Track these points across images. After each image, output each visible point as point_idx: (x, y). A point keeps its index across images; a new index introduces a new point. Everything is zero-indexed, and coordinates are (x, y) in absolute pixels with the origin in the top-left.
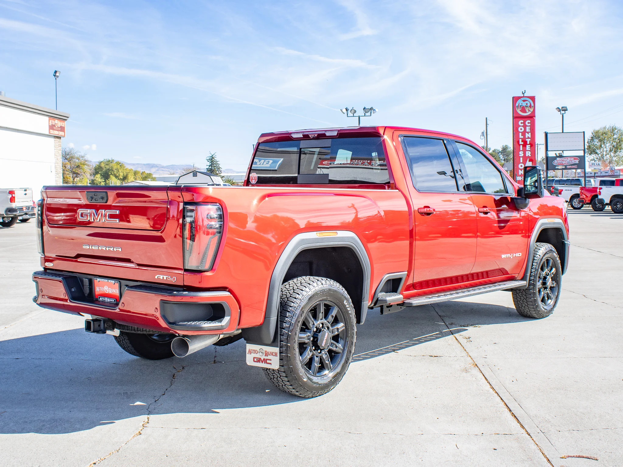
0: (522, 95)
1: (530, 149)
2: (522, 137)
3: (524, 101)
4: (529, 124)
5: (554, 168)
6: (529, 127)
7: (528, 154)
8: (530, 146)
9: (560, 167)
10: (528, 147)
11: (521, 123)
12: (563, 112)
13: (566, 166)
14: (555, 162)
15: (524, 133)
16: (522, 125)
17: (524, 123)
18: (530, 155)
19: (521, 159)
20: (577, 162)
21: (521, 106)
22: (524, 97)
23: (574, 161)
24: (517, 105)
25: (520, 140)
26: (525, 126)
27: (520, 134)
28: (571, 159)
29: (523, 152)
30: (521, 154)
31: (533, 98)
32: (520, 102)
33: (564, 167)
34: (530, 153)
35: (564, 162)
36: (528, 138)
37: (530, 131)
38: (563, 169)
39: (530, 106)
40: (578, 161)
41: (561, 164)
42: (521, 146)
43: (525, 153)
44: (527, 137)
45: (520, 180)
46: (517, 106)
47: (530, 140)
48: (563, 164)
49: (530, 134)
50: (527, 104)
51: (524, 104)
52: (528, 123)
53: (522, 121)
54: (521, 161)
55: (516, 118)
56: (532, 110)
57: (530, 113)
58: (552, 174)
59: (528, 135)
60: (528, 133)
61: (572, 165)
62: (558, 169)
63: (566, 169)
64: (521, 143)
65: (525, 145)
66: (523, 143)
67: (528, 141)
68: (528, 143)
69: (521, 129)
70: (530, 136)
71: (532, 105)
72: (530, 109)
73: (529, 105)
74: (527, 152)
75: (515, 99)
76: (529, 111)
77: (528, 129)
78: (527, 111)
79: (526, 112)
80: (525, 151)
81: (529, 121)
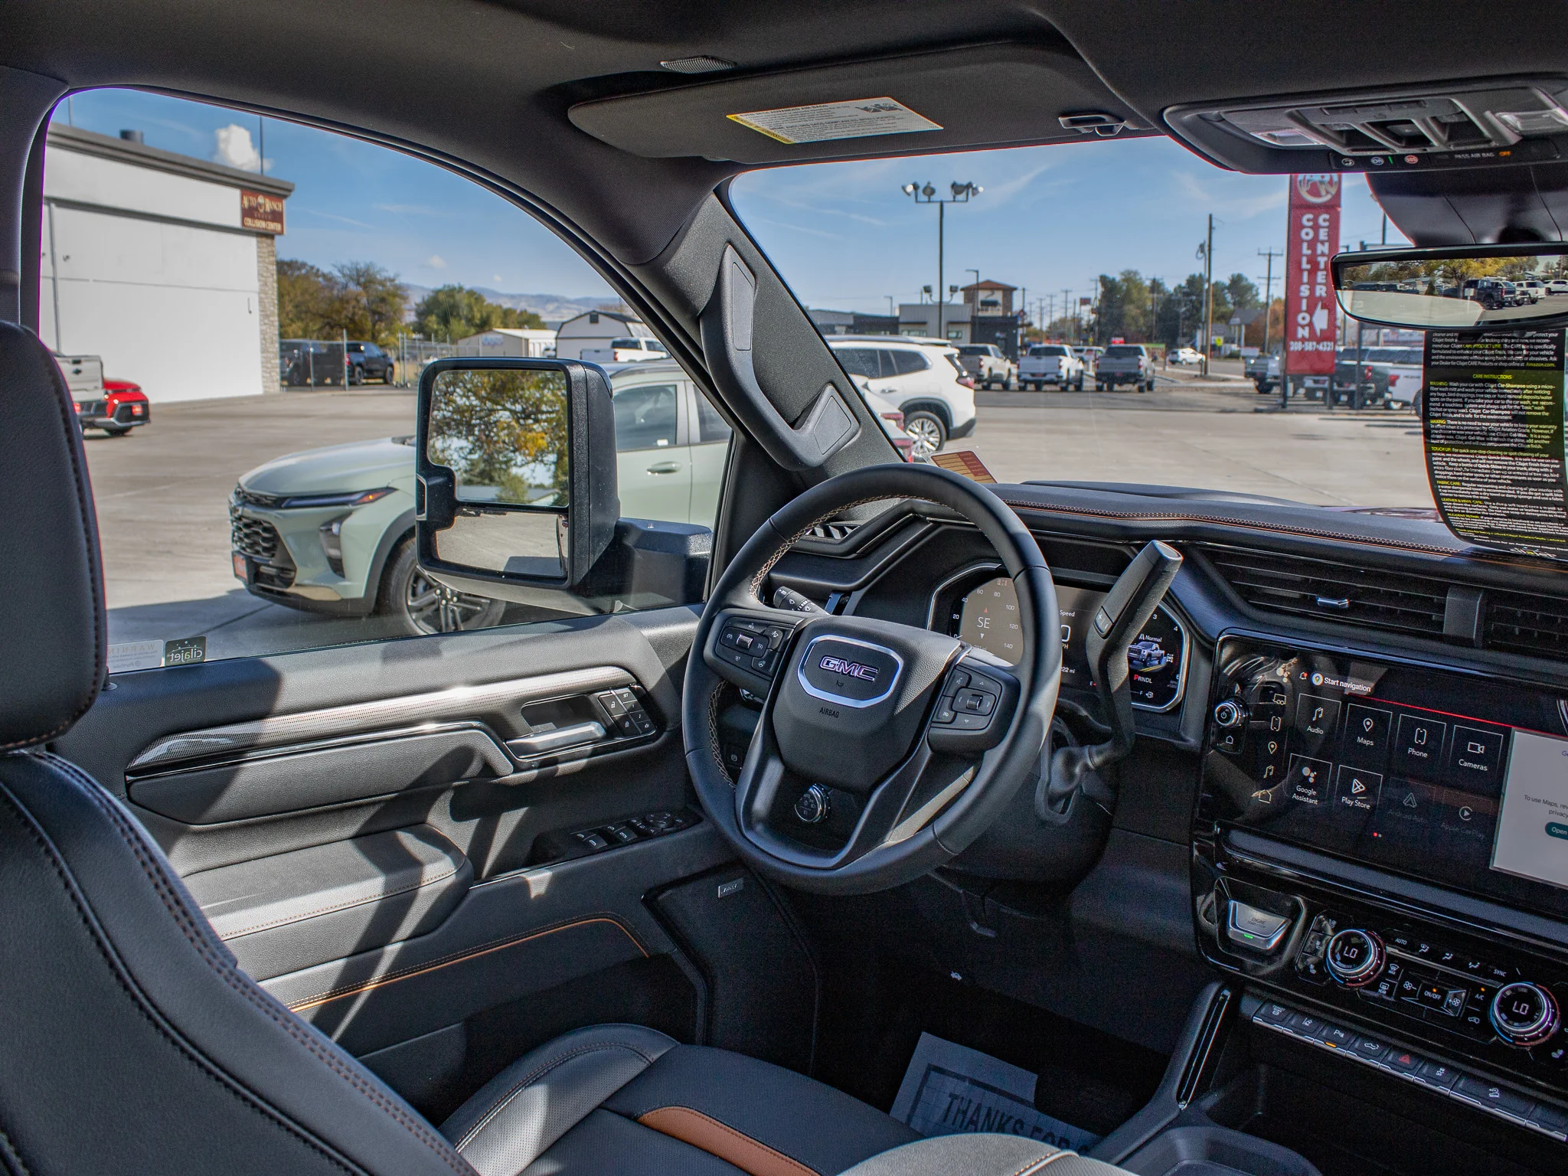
1: (1324, 281)
4: (1327, 224)
6: (1326, 230)
7: (1321, 291)
8: (1324, 272)
10: (1321, 276)
11: (1309, 220)
16: (1311, 224)
17: (1315, 220)
18: (1324, 295)
19: (1304, 301)
21: (1309, 180)
24: (1301, 177)
25: (1304, 260)
26: (1316, 228)
27: (1305, 245)
29: (1308, 287)
30: (1305, 291)
34: (1324, 288)
36: (1323, 254)
37: (1326, 238)
39: (1331, 182)
42: (1306, 273)
43: (1312, 290)
44: (1319, 252)
46: (1301, 181)
47: (1325, 259)
49: (1326, 245)
50: (1323, 177)
51: (1317, 176)
52: (1325, 220)
53: (1310, 216)
54: (1304, 308)
55: (1297, 207)
56: (1333, 191)
57: (1329, 197)
59: (1323, 248)
60: (1323, 243)
64: (1305, 266)
65: (1314, 268)
66: (1309, 267)
67: (1322, 260)
68: (1322, 266)
69: (1307, 234)
70: (1326, 251)
71: (1336, 179)
72: (1329, 189)
73: (1327, 178)
74: (1318, 288)
76: (1327, 192)
77: (1323, 234)
78: (1323, 193)
79: (1319, 195)
80: (1312, 283)
81: (1327, 216)
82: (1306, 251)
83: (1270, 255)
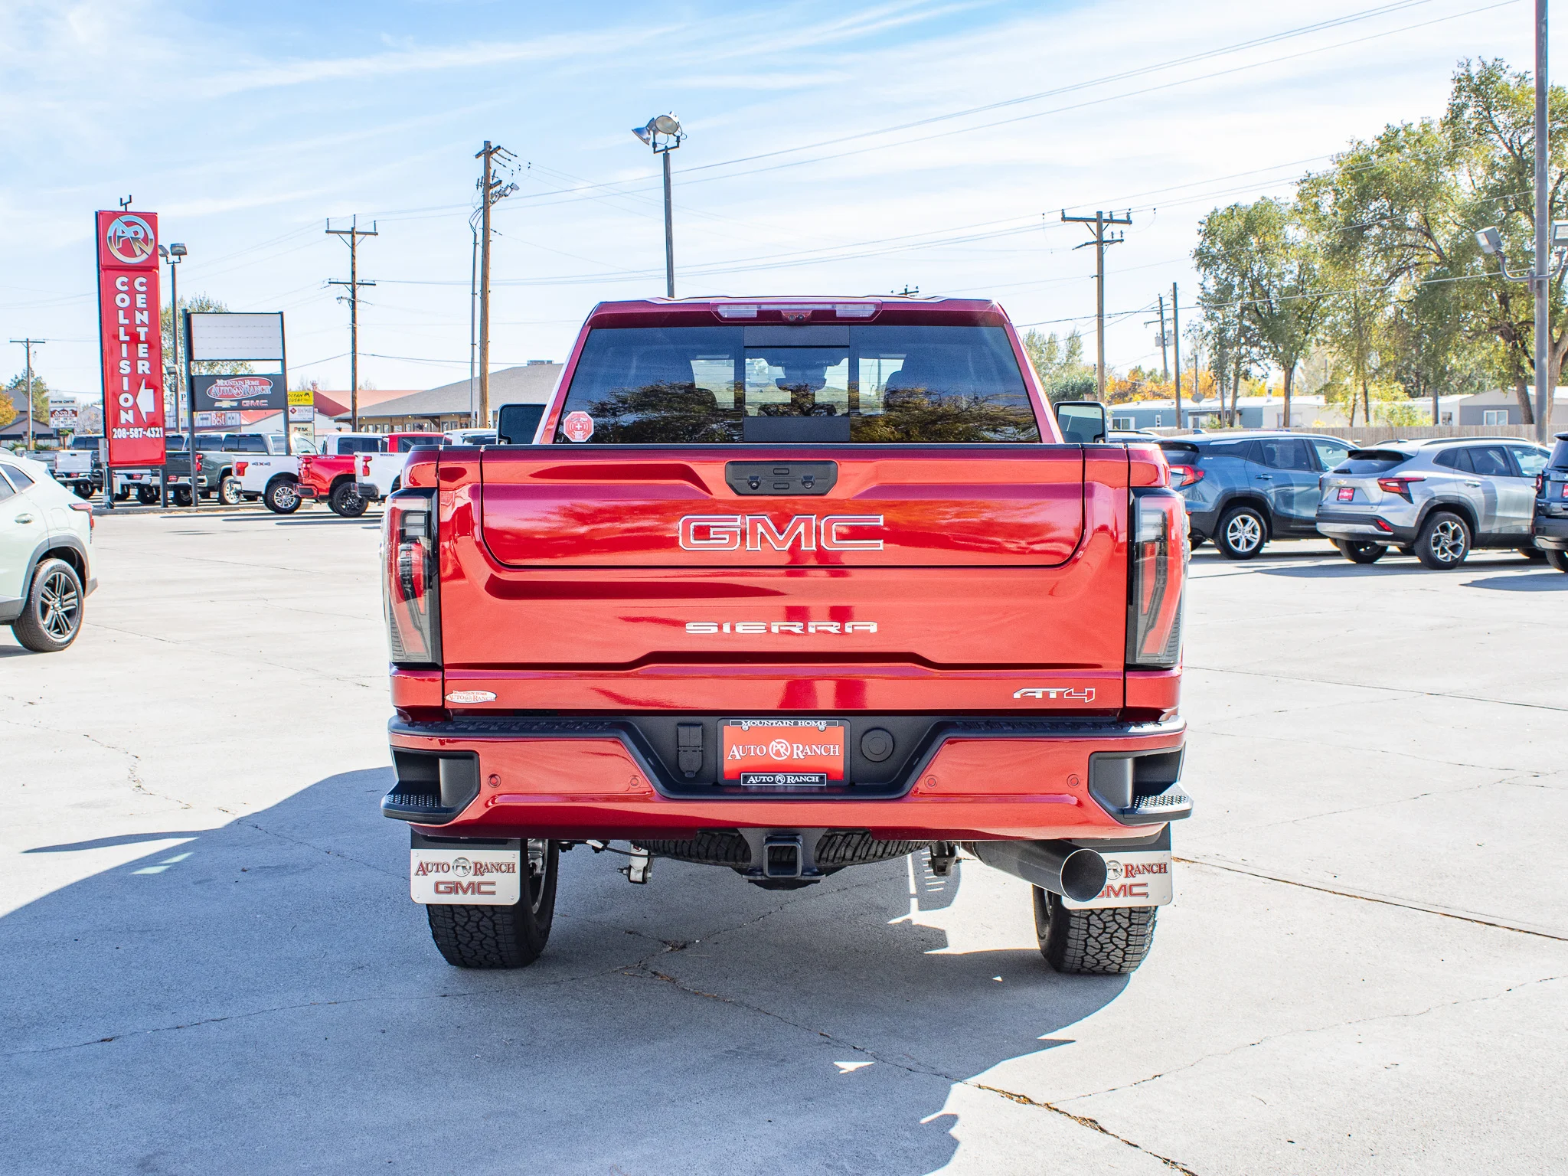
0: (123, 209)
1: (146, 355)
2: (127, 322)
3: (129, 224)
4: (144, 289)
5: (210, 406)
6: (144, 296)
7: (144, 367)
8: (146, 345)
9: (225, 404)
10: (142, 350)
11: (123, 284)
12: (176, 258)
13: (240, 401)
14: (214, 391)
15: (130, 312)
16: (126, 288)
17: (131, 284)
18: (147, 372)
19: (125, 380)
20: (267, 390)
21: (119, 237)
22: (126, 213)
23: (260, 388)
24: (110, 233)
25: (122, 330)
26: (132, 293)
27: (121, 313)
28: (253, 383)
29: (128, 363)
30: (125, 367)
31: (151, 219)
32: (116, 227)
33: (235, 404)
34: (147, 364)
35: (235, 392)
36: (143, 324)
37: (145, 306)
38: (232, 409)
39: (146, 240)
40: (269, 387)
41: (228, 396)
42: (124, 346)
43: (134, 366)
44: (138, 322)
45: (125, 437)
46: (110, 237)
47: (146, 329)
48: (233, 396)
49: (146, 313)
50: (136, 233)
51: (129, 233)
52: (141, 284)
53: (125, 279)
54: (126, 388)
55: (108, 268)
56: (149, 250)
57: (144, 257)
58: (69, 422)
59: (142, 317)
60: (141, 311)
61: (255, 398)
62: (220, 409)
63: (240, 408)
64: (123, 337)
65: (135, 339)
66: (127, 338)
67: (142, 331)
68: (142, 338)
69: (123, 300)
70: (146, 320)
71: (151, 236)
72: (144, 247)
73: (141, 235)
74: (140, 363)
75: (103, 219)
76: (143, 251)
77: (140, 301)
78: (138, 252)
79: (133, 255)
80: (134, 359)
81: (144, 280)
82: (122, 320)
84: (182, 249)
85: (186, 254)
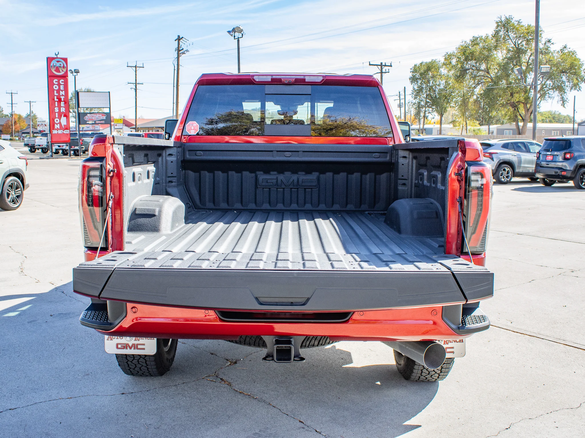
0: (56, 56)
1: (64, 106)
2: (57, 94)
3: (58, 62)
4: (63, 83)
5: (85, 123)
6: (63, 86)
7: (63, 110)
8: (64, 102)
9: (90, 122)
10: (62, 104)
11: (56, 82)
12: (76, 74)
13: (95, 121)
14: (86, 118)
15: (58, 91)
16: (57, 83)
17: (58, 82)
18: (64, 111)
19: (57, 114)
20: (104, 118)
21: (55, 66)
22: (57, 58)
23: (102, 117)
24: (52, 64)
25: (55, 97)
26: (59, 85)
27: (55, 91)
28: (100, 115)
29: (58, 108)
30: (57, 109)
31: (66, 60)
32: (54, 63)
33: (94, 122)
34: (64, 109)
35: (94, 118)
36: (63, 95)
37: (63, 89)
38: (93, 124)
39: (64, 67)
40: (105, 117)
41: (91, 120)
42: (56, 103)
43: (60, 109)
44: (61, 94)
45: (56, 133)
46: (52, 66)
47: (64, 97)
48: (93, 120)
49: (64, 91)
50: (60, 65)
51: (58, 64)
52: (62, 82)
53: (57, 80)
54: (57, 116)
55: (51, 77)
56: (65, 70)
57: (63, 73)
58: (44, 128)
59: (62, 93)
60: (62, 91)
61: (100, 121)
62: (89, 124)
63: (95, 124)
64: (56, 100)
65: (60, 100)
66: (57, 100)
67: (62, 98)
68: (62, 100)
69: (56, 87)
71: (65, 66)
72: (63, 69)
73: (62, 65)
74: (62, 108)
75: (49, 60)
76: (63, 71)
77: (62, 87)
78: (61, 71)
79: (60, 72)
80: (59, 107)
81: (63, 80)
82: (56, 94)
83: (12, 93)
84: (78, 71)
85: (79, 72)
